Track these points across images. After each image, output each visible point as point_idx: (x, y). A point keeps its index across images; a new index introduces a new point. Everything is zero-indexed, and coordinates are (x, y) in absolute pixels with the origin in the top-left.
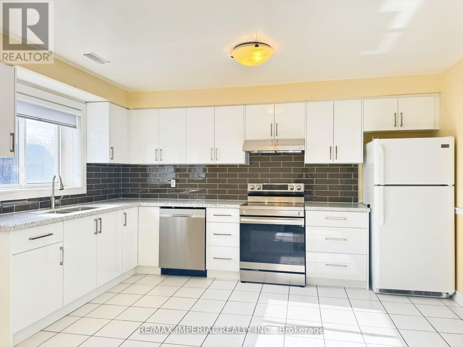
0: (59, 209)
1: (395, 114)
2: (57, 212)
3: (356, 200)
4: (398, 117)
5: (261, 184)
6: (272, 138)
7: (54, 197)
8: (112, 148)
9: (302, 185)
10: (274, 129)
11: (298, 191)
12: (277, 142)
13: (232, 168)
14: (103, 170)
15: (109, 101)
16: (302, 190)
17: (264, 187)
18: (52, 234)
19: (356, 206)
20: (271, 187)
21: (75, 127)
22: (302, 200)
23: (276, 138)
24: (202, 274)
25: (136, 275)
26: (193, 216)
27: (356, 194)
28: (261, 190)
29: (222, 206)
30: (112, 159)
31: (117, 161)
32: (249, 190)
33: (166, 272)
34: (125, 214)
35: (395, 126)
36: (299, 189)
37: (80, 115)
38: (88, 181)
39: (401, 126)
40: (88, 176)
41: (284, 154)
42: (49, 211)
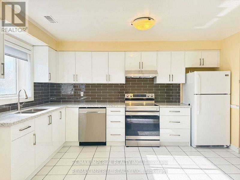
0: (23, 111)
1: (200, 59)
2: (23, 113)
3: (179, 102)
4: (202, 61)
5: (133, 94)
6: (140, 70)
7: (20, 103)
8: (50, 73)
9: (153, 94)
10: (141, 65)
11: (151, 97)
12: (141, 72)
13: (116, 85)
14: (42, 86)
15: (48, 45)
16: (154, 97)
17: (134, 96)
18: (31, 127)
19: (179, 105)
20: (138, 96)
21: (27, 60)
22: (153, 102)
23: (142, 70)
24: (104, 144)
25: (64, 147)
26: (99, 112)
27: (179, 99)
28: (132, 97)
29: (115, 106)
30: (50, 80)
31: (52, 81)
32: (126, 97)
33: (82, 144)
34: (61, 112)
35: (200, 65)
36: (152, 97)
37: (30, 53)
38: (35, 93)
39: (203, 65)
40: (35, 90)
41: (143, 78)
42: (17, 112)
